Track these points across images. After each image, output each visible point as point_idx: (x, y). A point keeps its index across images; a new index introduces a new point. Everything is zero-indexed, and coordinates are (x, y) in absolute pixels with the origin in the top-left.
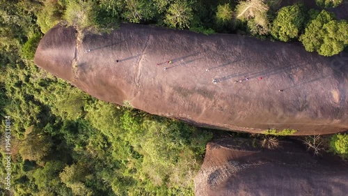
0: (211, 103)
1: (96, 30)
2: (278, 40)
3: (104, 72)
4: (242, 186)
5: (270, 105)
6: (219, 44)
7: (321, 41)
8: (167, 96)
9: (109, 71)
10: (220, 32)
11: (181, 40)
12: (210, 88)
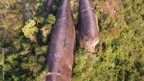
0: (67, 39)
1: (47, 69)
2: (52, 29)
3: (60, 66)
4: (87, 32)
5: (67, 28)
6: (53, 39)
7: (52, 20)
8: (66, 49)
9: (60, 64)
10: (49, 41)
11: (51, 47)
12: (64, 39)
